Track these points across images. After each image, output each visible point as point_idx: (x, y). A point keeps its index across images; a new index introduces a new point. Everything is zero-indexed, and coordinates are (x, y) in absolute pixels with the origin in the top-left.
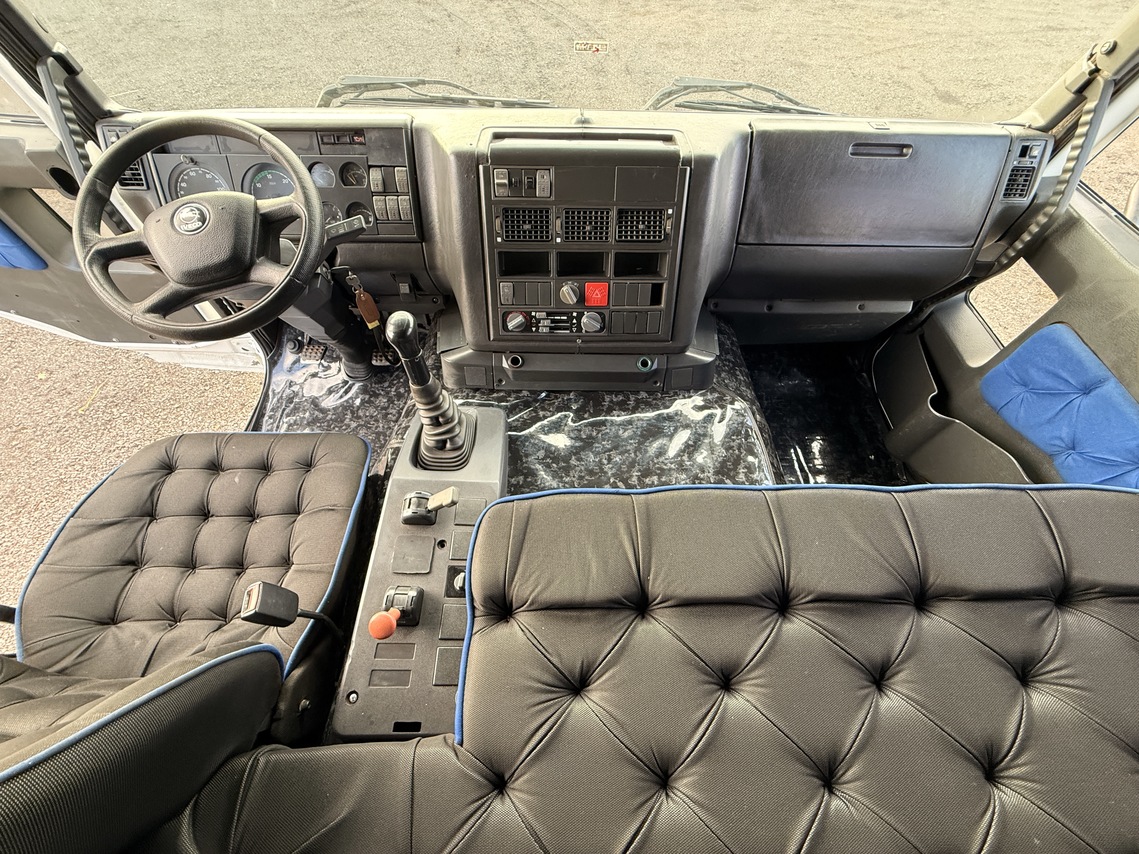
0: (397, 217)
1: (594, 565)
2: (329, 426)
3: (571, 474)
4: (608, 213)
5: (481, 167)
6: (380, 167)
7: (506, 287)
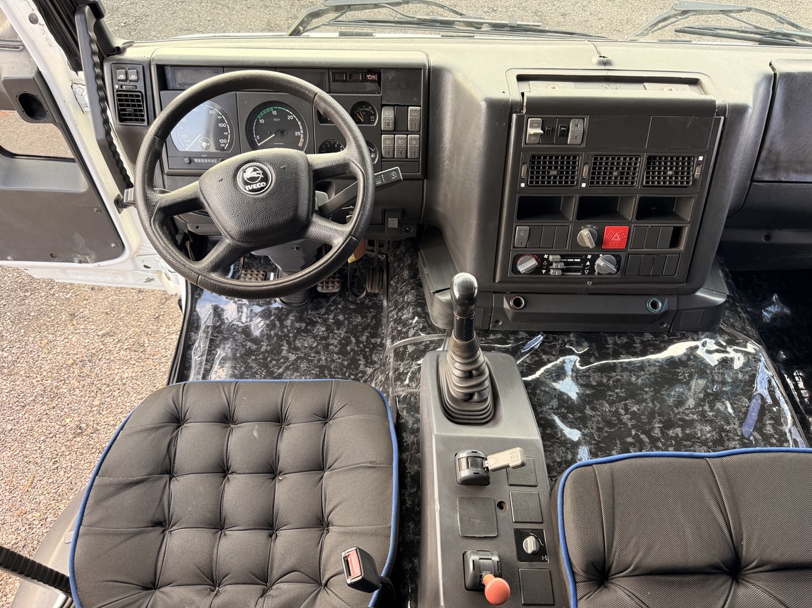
0: (404, 155)
1: (688, 530)
2: (265, 359)
3: (589, 425)
4: (637, 159)
5: (514, 116)
6: (394, 106)
7: (521, 231)
